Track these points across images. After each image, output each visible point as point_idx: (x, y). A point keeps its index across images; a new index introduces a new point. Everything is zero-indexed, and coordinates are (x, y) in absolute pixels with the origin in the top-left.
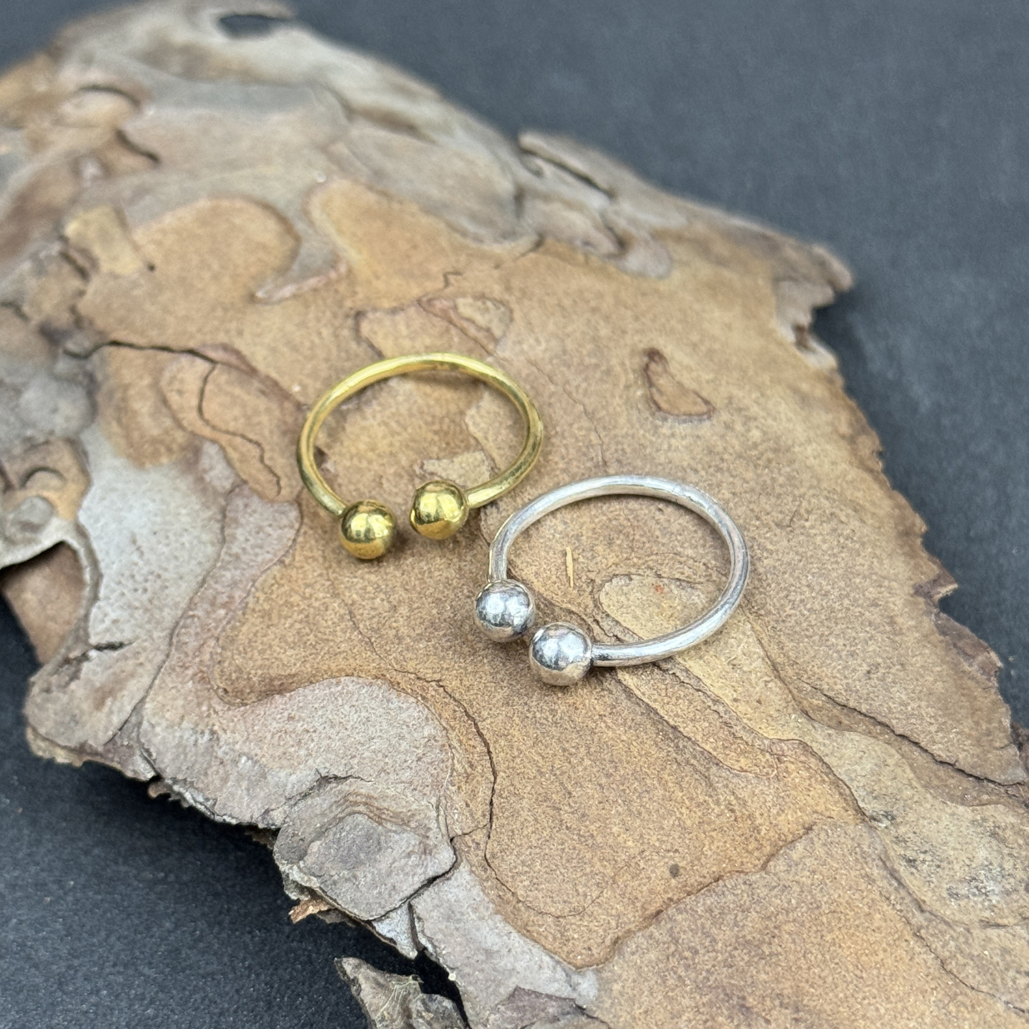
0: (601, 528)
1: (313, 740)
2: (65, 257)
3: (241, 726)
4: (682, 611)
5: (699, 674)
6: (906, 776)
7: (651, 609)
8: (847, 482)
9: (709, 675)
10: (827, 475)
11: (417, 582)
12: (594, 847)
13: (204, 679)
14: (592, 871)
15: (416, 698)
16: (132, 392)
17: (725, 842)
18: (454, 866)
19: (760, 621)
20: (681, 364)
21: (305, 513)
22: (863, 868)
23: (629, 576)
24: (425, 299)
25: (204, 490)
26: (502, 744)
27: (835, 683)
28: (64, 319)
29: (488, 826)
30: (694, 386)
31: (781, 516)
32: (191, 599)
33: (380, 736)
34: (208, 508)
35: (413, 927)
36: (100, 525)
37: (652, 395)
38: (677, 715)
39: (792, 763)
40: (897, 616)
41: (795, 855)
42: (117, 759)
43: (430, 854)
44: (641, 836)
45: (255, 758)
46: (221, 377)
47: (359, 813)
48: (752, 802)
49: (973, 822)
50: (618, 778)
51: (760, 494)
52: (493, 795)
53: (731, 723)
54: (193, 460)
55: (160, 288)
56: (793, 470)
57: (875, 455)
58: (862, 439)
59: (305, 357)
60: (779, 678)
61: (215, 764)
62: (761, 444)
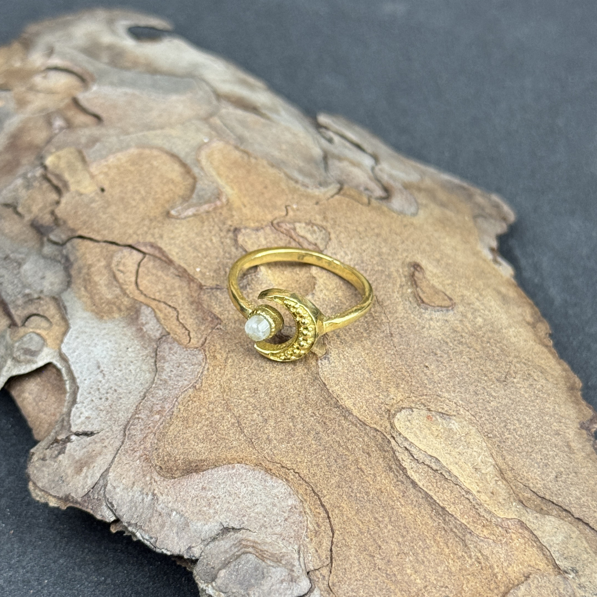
0: (391, 376)
1: (218, 503)
2: (45, 178)
3: (172, 492)
4: (444, 432)
5: (457, 474)
6: (583, 545)
7: (425, 431)
8: (535, 354)
9: (462, 475)
10: (523, 348)
11: (279, 405)
12: (396, 582)
13: (147, 459)
15: (282, 480)
16: (93, 269)
17: (476, 583)
18: (311, 590)
19: (490, 441)
20: (431, 272)
21: (208, 356)
23: (411, 408)
24: (275, 222)
25: (143, 337)
26: (337, 512)
27: (537, 483)
28: (47, 219)
29: (330, 565)
30: (440, 287)
32: (137, 406)
33: (260, 503)
34: (146, 348)
36: (76, 354)
37: (417, 292)
38: (444, 500)
39: (514, 533)
40: (570, 441)
41: (520, 594)
42: (90, 507)
43: (295, 582)
45: (182, 513)
46: (148, 263)
47: (250, 553)
48: (492, 558)
50: (409, 538)
51: (486, 360)
52: (332, 545)
53: (477, 507)
54: (135, 316)
55: (108, 204)
56: (504, 345)
57: (548, 335)
58: (539, 325)
59: (203, 254)
60: (505, 479)
61: (156, 515)
62: (483, 327)
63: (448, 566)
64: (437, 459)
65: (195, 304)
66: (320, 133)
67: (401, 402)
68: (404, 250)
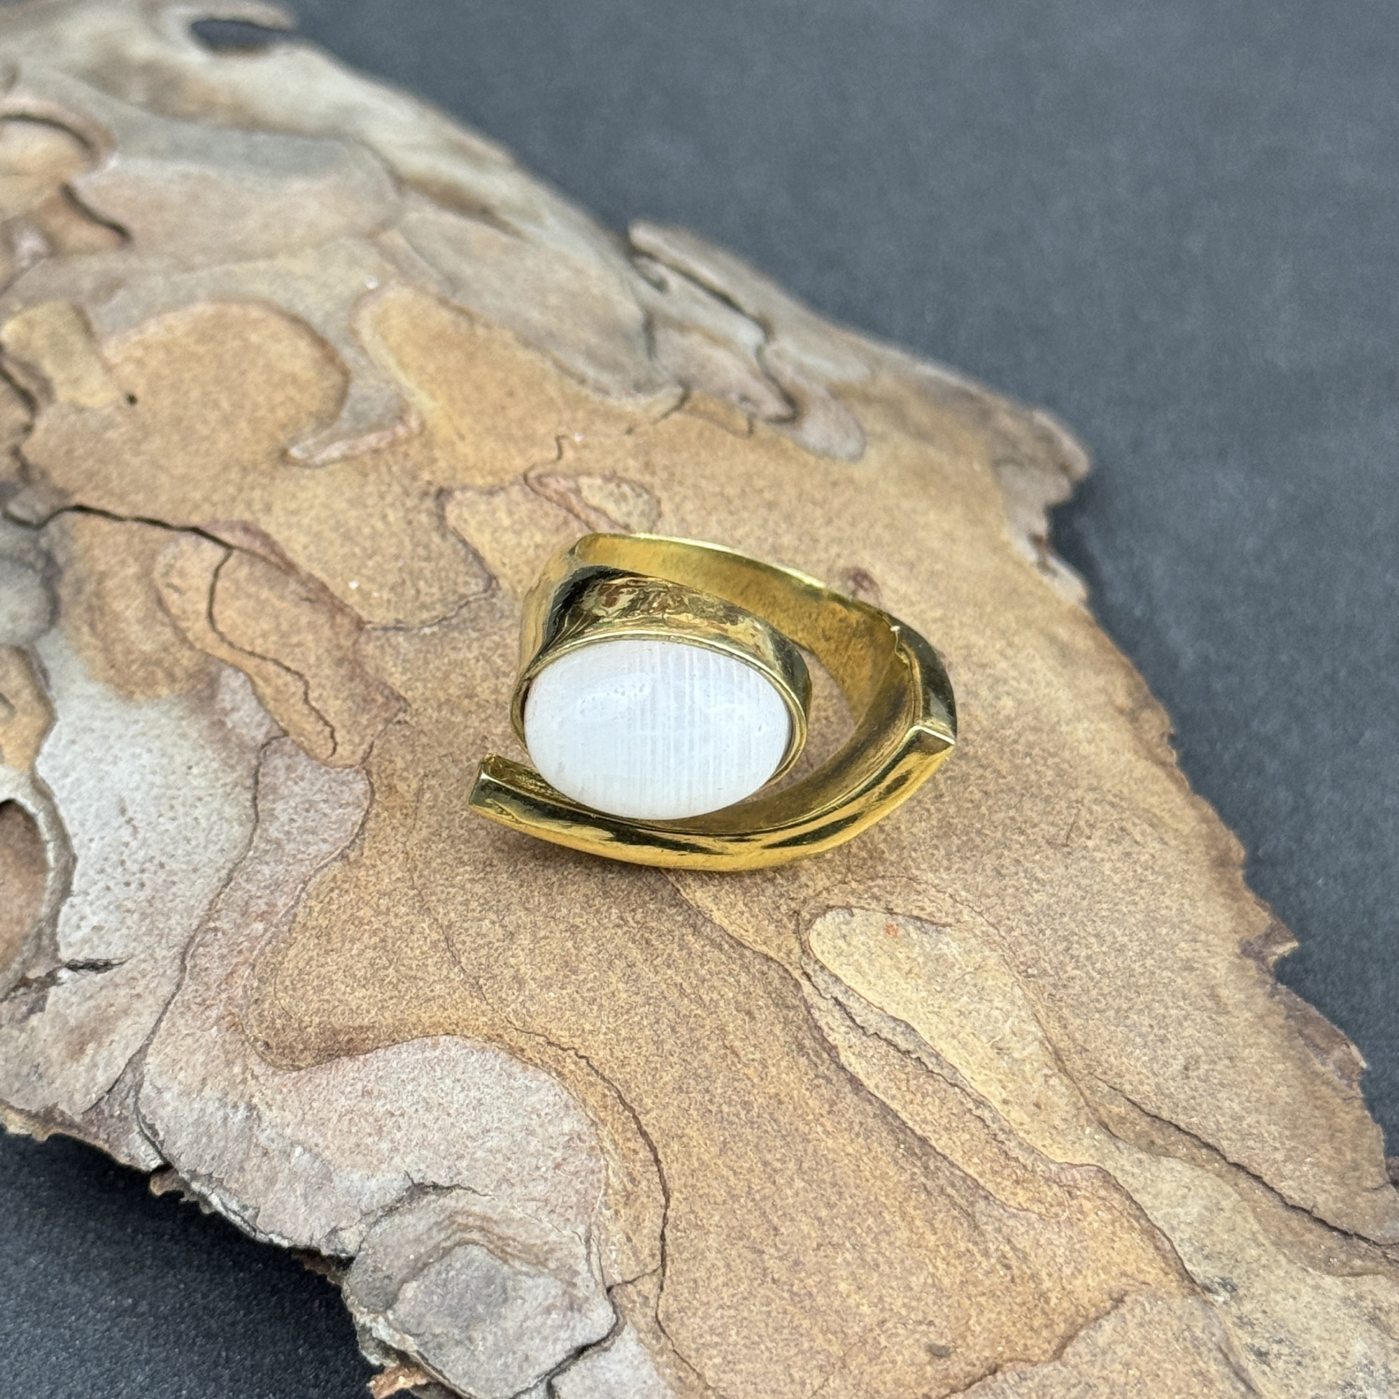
1: (399, 1128)
3: (293, 1101)
4: (925, 963)
5: (955, 1061)
6: (1248, 1226)
7: (881, 960)
8: (1136, 783)
9: (968, 1062)
10: (1109, 770)
12: (814, 1312)
13: (234, 1025)
14: (811, 1348)
15: (549, 1073)
16: (110, 584)
17: (999, 1313)
18: (615, 1331)
19: (1032, 985)
20: (895, 591)
21: (376, 785)
22: (1195, 1362)
23: (848, 908)
24: (532, 475)
25: (225, 740)
26: (676, 1148)
27: (1141, 1083)
28: (2, 466)
29: (660, 1271)
31: (1053, 830)
32: (211, 902)
33: (498, 1128)
34: (233, 767)
36: (68, 781)
38: (925, 1121)
39: (1088, 1199)
40: (1218, 985)
41: (1101, 1340)
42: (103, 1136)
43: (579, 1311)
44: (881, 1299)
45: (315, 1150)
46: (239, 570)
47: (475, 1243)
48: (1036, 1256)
49: (1345, 1300)
50: (845, 1210)
51: (1023, 795)
52: (664, 1225)
53: (1001, 1137)
54: (206, 693)
55: (146, 431)
56: (1064, 761)
57: (1165, 739)
58: (1146, 715)
59: (364, 549)
60: (1064, 1070)
61: (255, 1155)
62: (1015, 719)
63: (933, 1275)
64: (908, 1026)
65: (346, 665)
66: (636, 267)
67: (825, 894)
68: (833, 540)
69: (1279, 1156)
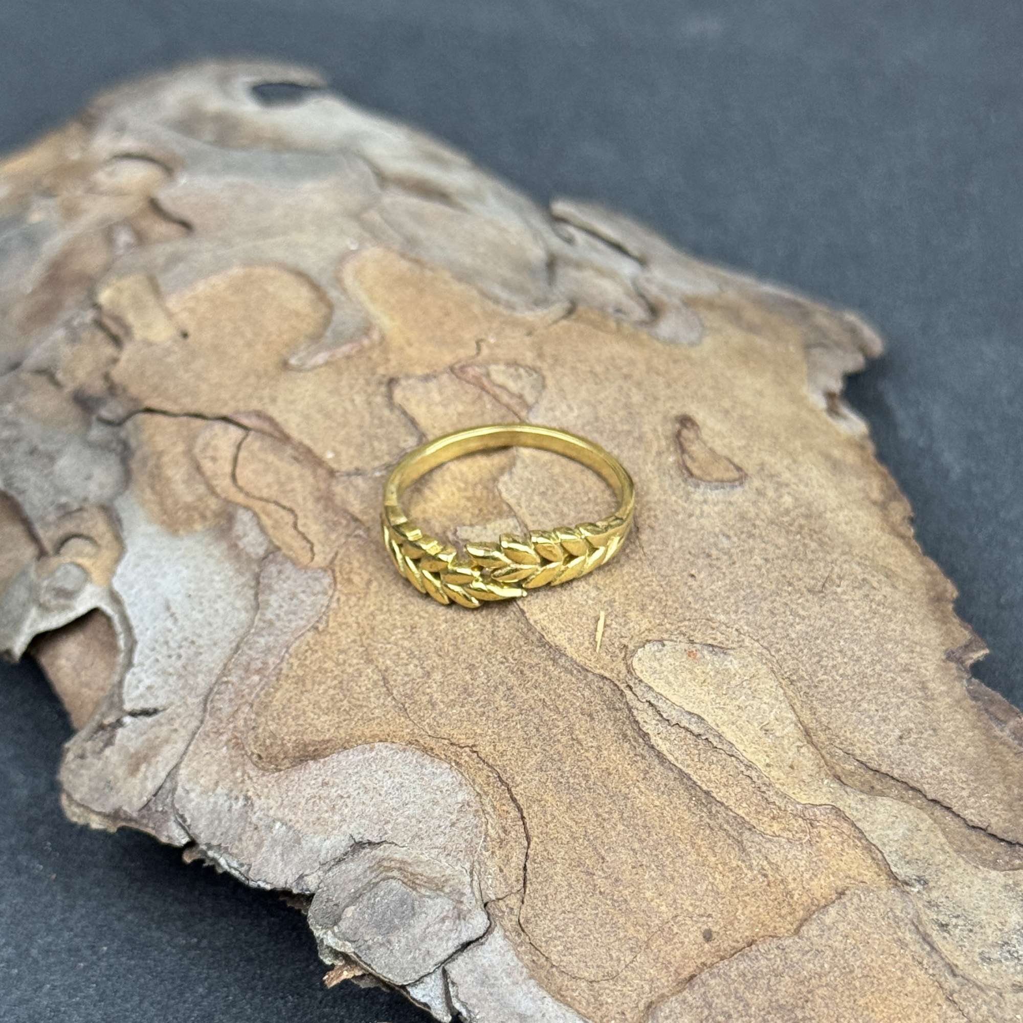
0: (633, 595)
1: (347, 806)
2: (99, 324)
3: (275, 792)
4: (715, 676)
5: (732, 739)
6: (938, 841)
7: (683, 674)
8: (879, 549)
9: (742, 740)
10: (859, 540)
11: (450, 648)
12: (628, 912)
13: (238, 745)
14: (625, 936)
15: (450, 763)
16: (166, 459)
17: (759, 907)
18: (488, 931)
19: (792, 687)
20: (712, 430)
21: (339, 579)
22: (895, 933)
23: (661, 642)
24: (457, 366)
25: (238, 557)
26: (536, 809)
27: (868, 748)
28: (97, 386)
29: (522, 891)
30: (726, 452)
31: (813, 582)
32: (225, 665)
33: (414, 802)
34: (242, 574)
35: (447, 992)
36: (133, 592)
37: (684, 461)
38: (710, 781)
39: (825, 828)
40: (928, 681)
41: (828, 920)
43: (464, 919)
44: (675, 901)
45: (290, 824)
46: (254, 443)
47: (393, 878)
48: (785, 867)
49: (1006, 886)
50: (652, 843)
51: (792, 560)
52: (526, 860)
53: (764, 788)
54: (227, 526)
55: (193, 355)
56: (825, 536)
57: (906, 521)
58: (894, 505)
59: (338, 423)
60: (812, 743)
61: (249, 829)
62: (793, 510)
64: (699, 717)
65: (323, 502)
66: (554, 229)
68: (669, 398)
69: (965, 794)
